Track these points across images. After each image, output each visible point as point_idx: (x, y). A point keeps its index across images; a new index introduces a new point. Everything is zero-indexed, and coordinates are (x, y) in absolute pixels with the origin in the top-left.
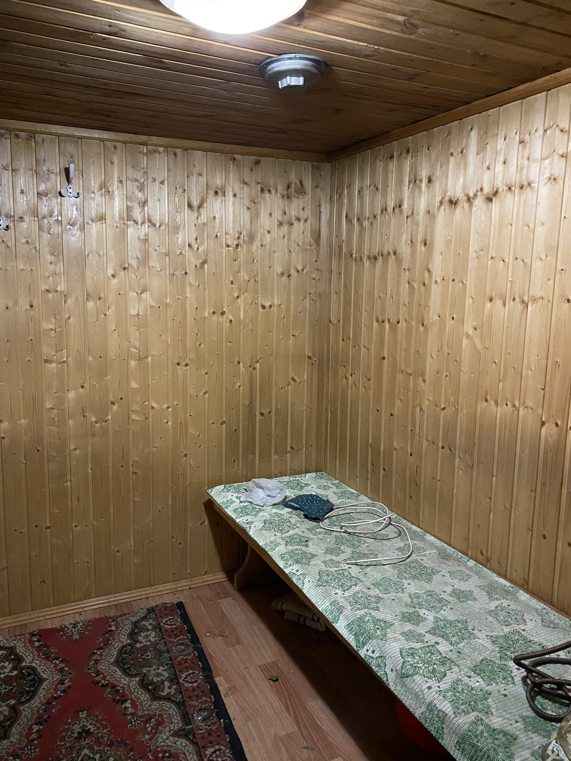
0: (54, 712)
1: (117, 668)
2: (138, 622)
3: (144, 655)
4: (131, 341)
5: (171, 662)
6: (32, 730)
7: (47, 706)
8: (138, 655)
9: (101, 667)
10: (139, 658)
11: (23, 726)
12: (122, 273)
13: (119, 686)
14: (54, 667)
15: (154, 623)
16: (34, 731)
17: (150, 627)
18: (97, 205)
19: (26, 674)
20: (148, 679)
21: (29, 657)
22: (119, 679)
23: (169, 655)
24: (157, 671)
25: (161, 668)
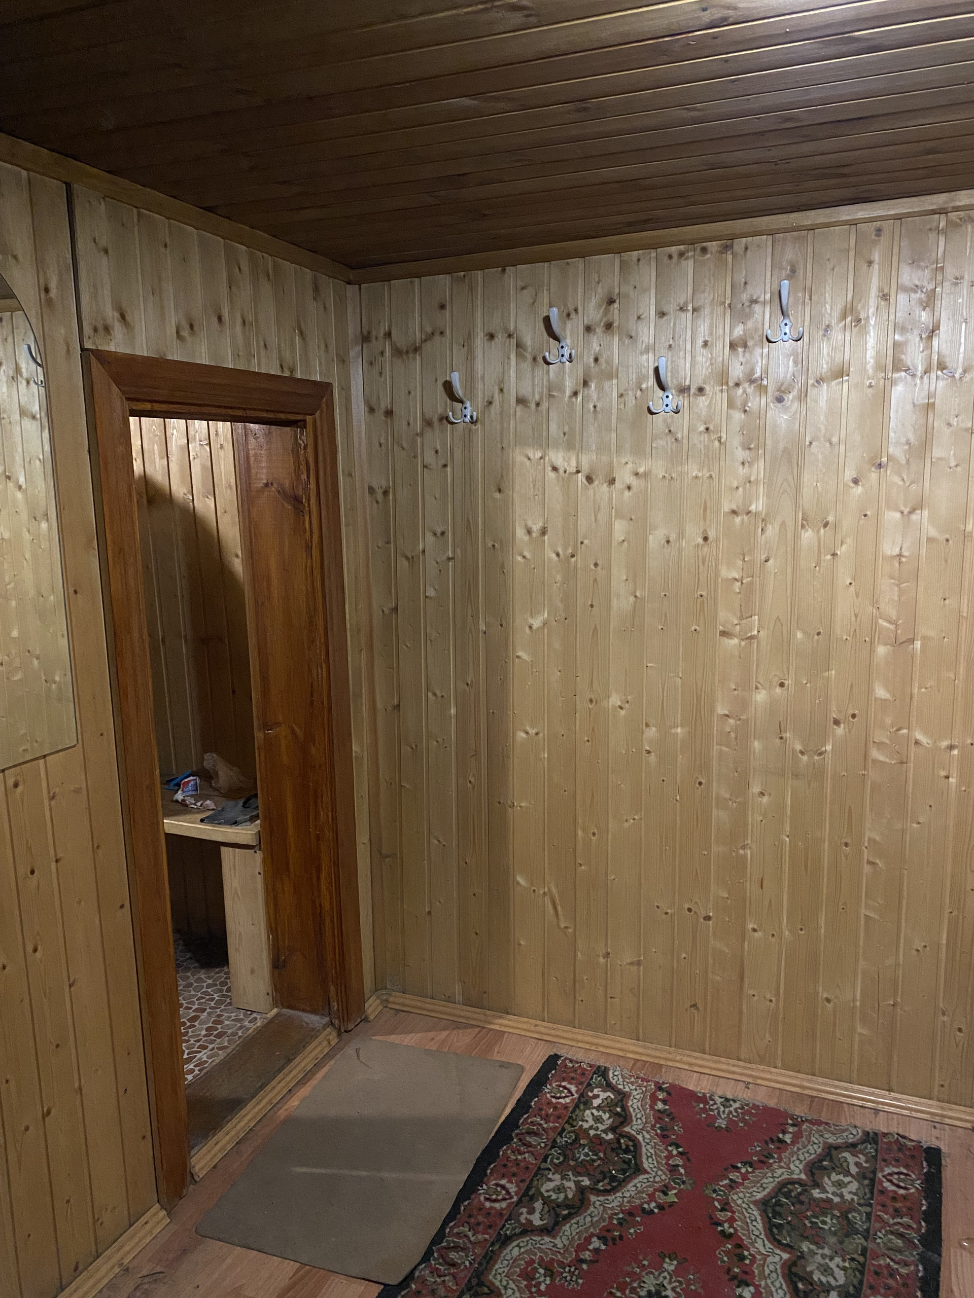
0: (631, 1234)
1: (761, 1215)
2: (837, 1148)
3: (817, 1218)
4: (882, 606)
5: (861, 1259)
6: (590, 1243)
7: (628, 1218)
8: (807, 1210)
9: (735, 1197)
10: (807, 1218)
11: (581, 1228)
12: (874, 475)
13: (748, 1250)
14: (665, 1157)
15: (865, 1165)
16: (591, 1247)
17: (854, 1170)
18: (834, 349)
19: (624, 1147)
20: (805, 1267)
21: (639, 1121)
22: (753, 1237)
23: (865, 1243)
24: (827, 1261)
25: (838, 1260)
